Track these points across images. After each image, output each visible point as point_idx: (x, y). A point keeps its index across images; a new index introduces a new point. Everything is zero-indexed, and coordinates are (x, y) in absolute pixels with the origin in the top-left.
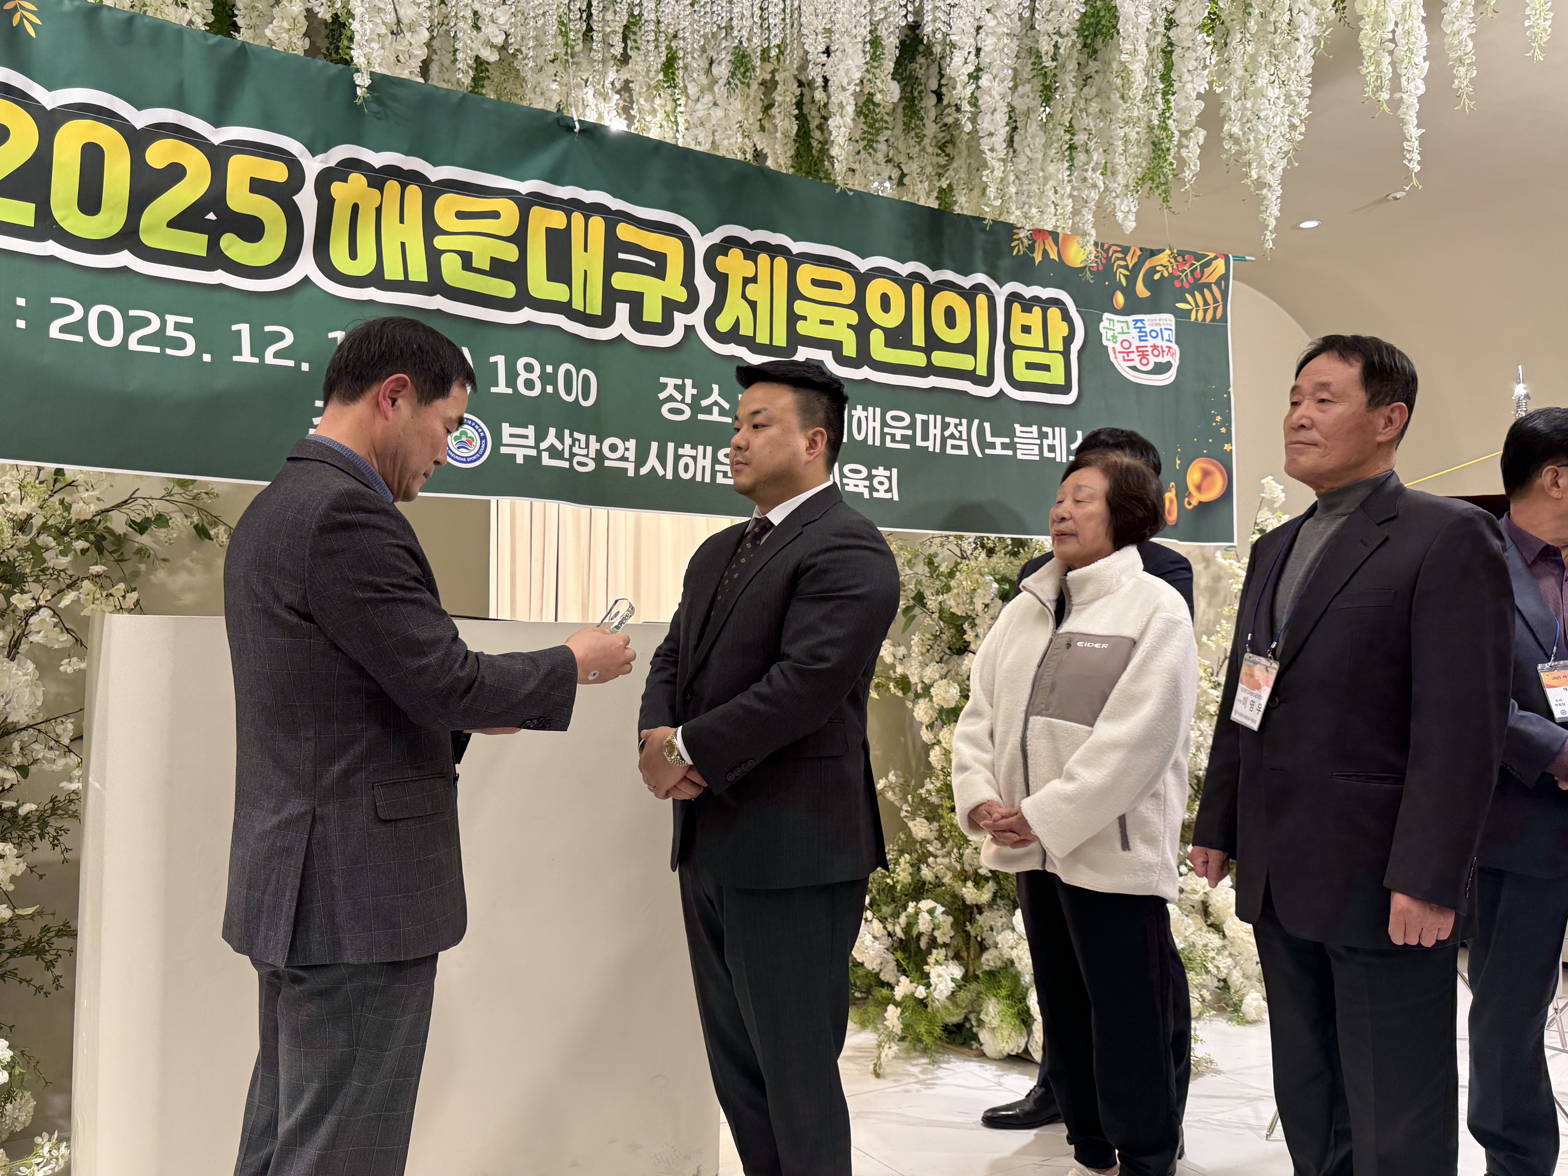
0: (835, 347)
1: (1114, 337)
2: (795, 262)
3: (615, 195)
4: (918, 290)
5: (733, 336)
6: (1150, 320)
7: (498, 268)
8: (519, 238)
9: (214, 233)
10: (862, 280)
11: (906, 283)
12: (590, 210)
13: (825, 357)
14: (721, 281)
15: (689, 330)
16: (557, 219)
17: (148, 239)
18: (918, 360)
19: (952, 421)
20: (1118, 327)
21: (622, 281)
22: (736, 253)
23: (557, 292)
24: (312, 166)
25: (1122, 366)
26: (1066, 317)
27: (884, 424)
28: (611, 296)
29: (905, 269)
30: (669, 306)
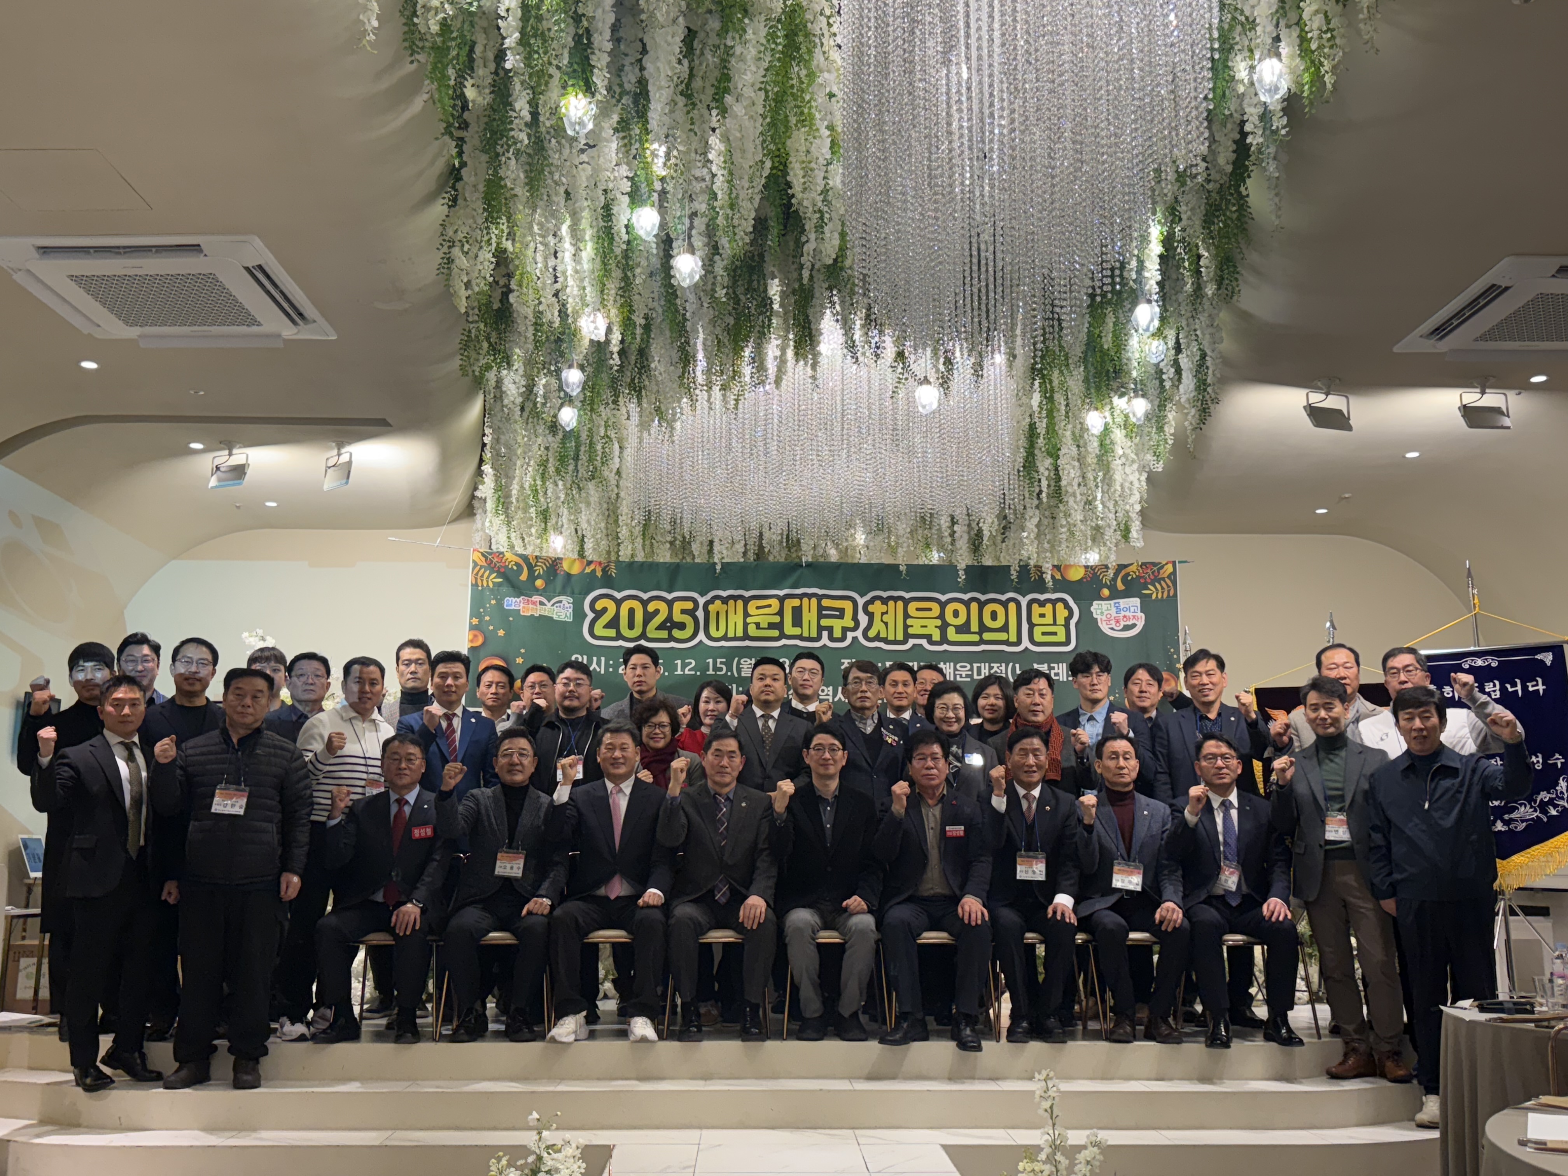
0: (928, 638)
1: (1102, 613)
2: (906, 602)
3: (821, 588)
4: (974, 606)
5: (877, 638)
6: (1123, 602)
7: (771, 626)
8: (780, 613)
9: (670, 630)
10: (943, 605)
11: (967, 604)
12: (810, 596)
13: (924, 642)
14: (871, 616)
15: (855, 639)
16: (796, 602)
17: (649, 635)
18: (976, 638)
19: (995, 665)
20: (1104, 607)
21: (824, 622)
22: (878, 603)
23: (797, 631)
24: (702, 601)
25: (1105, 628)
26: (1067, 606)
27: (955, 669)
28: (820, 629)
29: (966, 597)
30: (845, 630)
